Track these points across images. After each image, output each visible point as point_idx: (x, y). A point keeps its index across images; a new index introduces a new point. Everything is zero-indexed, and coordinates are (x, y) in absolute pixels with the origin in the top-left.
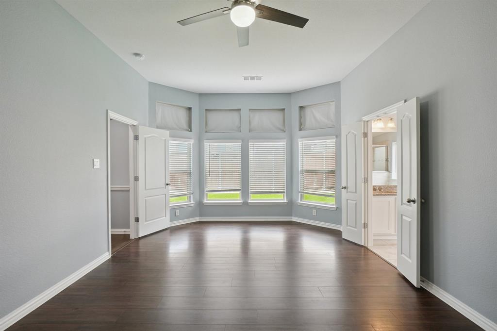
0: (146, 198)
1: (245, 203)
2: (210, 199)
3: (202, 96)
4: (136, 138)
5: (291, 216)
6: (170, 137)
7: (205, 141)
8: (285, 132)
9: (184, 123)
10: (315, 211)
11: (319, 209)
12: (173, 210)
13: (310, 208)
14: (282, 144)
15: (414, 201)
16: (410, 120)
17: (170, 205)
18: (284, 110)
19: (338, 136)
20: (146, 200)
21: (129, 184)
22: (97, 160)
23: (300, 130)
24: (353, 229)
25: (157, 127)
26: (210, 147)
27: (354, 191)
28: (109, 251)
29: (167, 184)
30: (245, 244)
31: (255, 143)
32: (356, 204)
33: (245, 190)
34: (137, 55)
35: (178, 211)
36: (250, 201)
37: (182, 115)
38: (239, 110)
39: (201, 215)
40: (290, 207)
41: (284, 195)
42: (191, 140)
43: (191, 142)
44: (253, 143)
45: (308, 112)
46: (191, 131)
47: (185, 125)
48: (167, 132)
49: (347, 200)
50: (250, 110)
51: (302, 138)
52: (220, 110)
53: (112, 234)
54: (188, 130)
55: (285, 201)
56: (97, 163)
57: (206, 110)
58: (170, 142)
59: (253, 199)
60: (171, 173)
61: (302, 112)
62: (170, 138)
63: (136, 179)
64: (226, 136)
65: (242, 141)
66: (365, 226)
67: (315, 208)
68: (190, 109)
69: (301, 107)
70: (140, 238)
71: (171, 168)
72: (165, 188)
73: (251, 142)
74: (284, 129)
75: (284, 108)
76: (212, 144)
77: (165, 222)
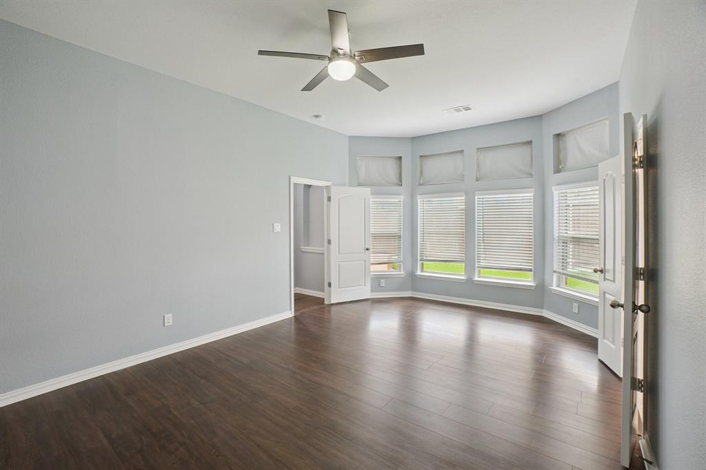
0: (340, 263)
1: (470, 281)
2: (431, 271)
3: (415, 140)
4: (329, 199)
5: (543, 308)
6: (372, 194)
7: (418, 196)
8: (532, 177)
9: (393, 177)
10: (577, 305)
11: (582, 304)
12: (377, 279)
13: (570, 299)
14: (527, 196)
17: (372, 274)
18: (530, 142)
20: (339, 265)
21: (323, 247)
22: (277, 224)
23: (555, 172)
24: (610, 344)
25: (359, 185)
26: (424, 204)
27: (613, 279)
28: (291, 310)
29: (367, 249)
30: (472, 339)
31: (484, 197)
33: (470, 268)
34: (317, 116)
35: (382, 281)
36: (476, 279)
37: (391, 167)
38: (462, 152)
39: (414, 289)
41: (531, 275)
42: (401, 196)
43: (402, 199)
44: (481, 197)
45: (570, 141)
46: (401, 185)
47: (395, 179)
48: (368, 190)
49: (604, 293)
50: (478, 149)
51: (558, 185)
52: (439, 155)
53: (295, 294)
54: (397, 185)
55: (532, 284)
56: (278, 228)
57: (421, 156)
58: (370, 200)
59: (481, 276)
61: (561, 143)
62: (372, 196)
63: (329, 242)
64: (445, 188)
65: (466, 194)
67: (576, 301)
68: (399, 158)
69: (558, 136)
70: (332, 304)
72: (365, 253)
73: (478, 195)
74: (532, 173)
75: (529, 139)
76: (428, 200)
77: (365, 292)
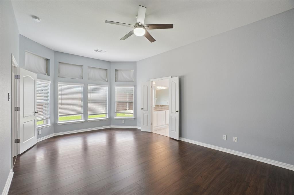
0: (24, 124)
1: (86, 121)
2: (61, 120)
3: (57, 53)
4: (17, 77)
5: (111, 125)
6: (37, 78)
7: (59, 83)
8: (107, 81)
9: (43, 69)
10: (124, 121)
11: (126, 120)
12: (38, 131)
13: (121, 120)
14: (106, 88)
15: (177, 111)
16: (175, 84)
17: (37, 127)
18: (106, 70)
19: (135, 86)
20: (24, 125)
23: (115, 81)
26: (62, 87)
27: (147, 110)
29: (36, 112)
32: (148, 115)
33: (86, 114)
35: (40, 131)
36: (89, 120)
37: (42, 64)
38: (82, 66)
39: (55, 132)
40: (110, 120)
41: (106, 115)
42: (49, 81)
43: (49, 83)
45: (119, 73)
46: (48, 75)
49: (143, 114)
50: (89, 67)
51: (117, 85)
54: (46, 75)
55: (108, 118)
57: (59, 62)
58: (37, 82)
59: (90, 118)
60: (37, 104)
61: (116, 73)
63: (17, 109)
64: (72, 80)
65: (84, 84)
66: (152, 124)
67: (123, 120)
68: (47, 60)
69: (116, 70)
71: (38, 101)
72: (34, 115)
73: (89, 86)
74: (107, 80)
76: (64, 85)
